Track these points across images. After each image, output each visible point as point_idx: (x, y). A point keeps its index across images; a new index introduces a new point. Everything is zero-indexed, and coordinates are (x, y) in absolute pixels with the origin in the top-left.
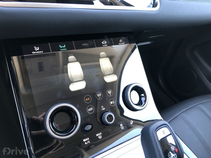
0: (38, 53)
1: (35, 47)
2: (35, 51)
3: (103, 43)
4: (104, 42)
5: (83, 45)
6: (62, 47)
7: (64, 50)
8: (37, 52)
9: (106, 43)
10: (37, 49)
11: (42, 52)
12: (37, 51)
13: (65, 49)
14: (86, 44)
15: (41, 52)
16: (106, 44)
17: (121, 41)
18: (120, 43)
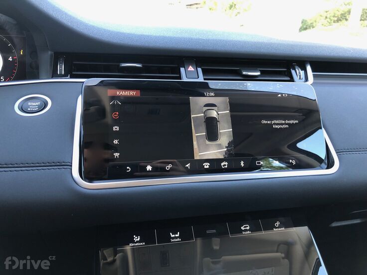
0: (137, 246)
1: (134, 236)
2: (134, 242)
3: (243, 228)
4: (245, 227)
5: (208, 232)
6: (174, 236)
7: (176, 240)
8: (137, 244)
9: (248, 228)
10: (137, 239)
11: (144, 243)
12: (137, 242)
13: (178, 240)
14: (214, 231)
15: (141, 244)
16: (249, 230)
17: (278, 224)
18: (276, 228)
